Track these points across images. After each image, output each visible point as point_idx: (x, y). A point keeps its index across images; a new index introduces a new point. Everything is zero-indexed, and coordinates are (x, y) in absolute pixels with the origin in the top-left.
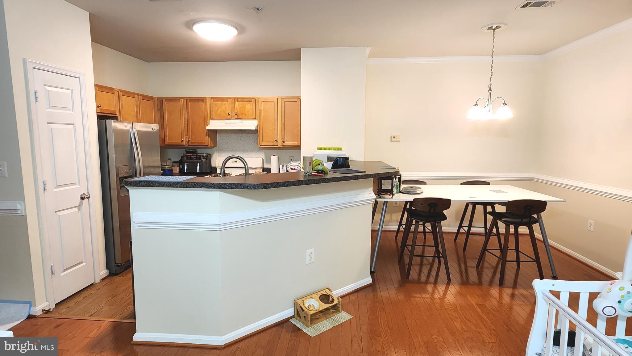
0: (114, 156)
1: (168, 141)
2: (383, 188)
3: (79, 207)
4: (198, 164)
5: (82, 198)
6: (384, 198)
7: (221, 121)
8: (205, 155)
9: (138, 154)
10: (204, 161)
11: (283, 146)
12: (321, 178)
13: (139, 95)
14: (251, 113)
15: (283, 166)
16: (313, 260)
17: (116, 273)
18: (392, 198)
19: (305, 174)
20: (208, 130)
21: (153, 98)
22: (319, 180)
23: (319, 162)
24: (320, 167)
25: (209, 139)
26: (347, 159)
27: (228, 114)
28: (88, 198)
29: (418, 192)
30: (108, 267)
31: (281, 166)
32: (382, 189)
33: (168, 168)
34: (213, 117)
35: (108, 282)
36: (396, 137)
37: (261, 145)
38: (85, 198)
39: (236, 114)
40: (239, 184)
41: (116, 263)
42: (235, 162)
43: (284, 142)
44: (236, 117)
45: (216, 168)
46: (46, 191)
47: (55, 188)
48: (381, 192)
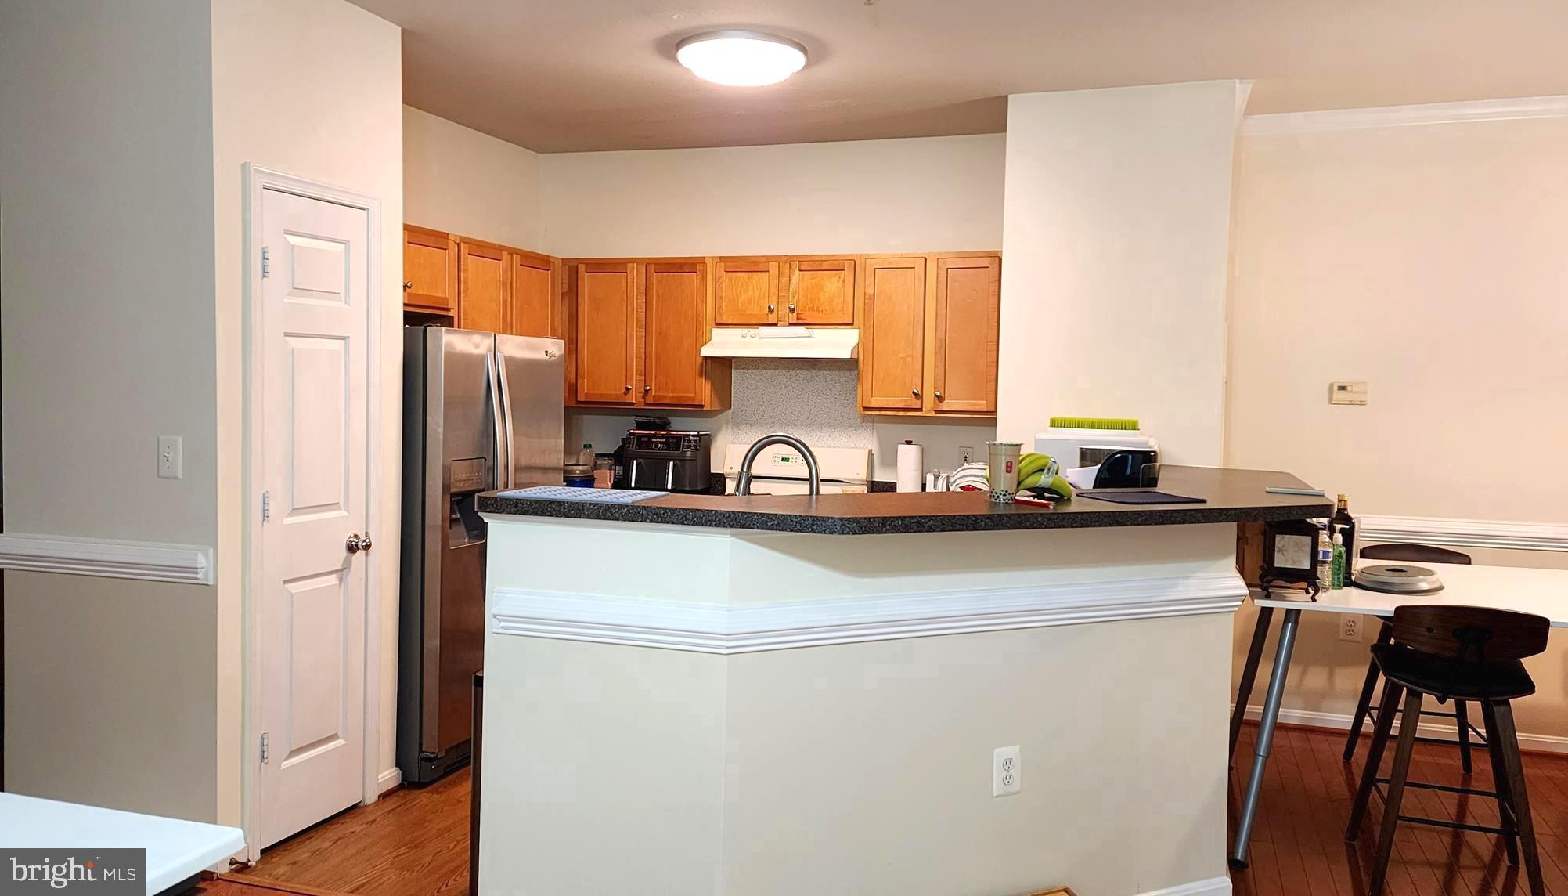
0: (441, 430)
1: (585, 389)
2: (1280, 562)
3: (342, 572)
4: (671, 463)
5: (352, 549)
6: (1282, 598)
7: (745, 331)
8: (694, 436)
9: (505, 427)
10: (688, 454)
11: (936, 411)
12: (1043, 511)
13: (512, 251)
14: (839, 307)
15: (937, 477)
16: (1016, 786)
17: (421, 781)
18: (1314, 600)
19: (993, 500)
20: (706, 358)
21: (552, 260)
22: (1036, 519)
23: (1041, 463)
24: (1043, 480)
25: (708, 386)
26: (1148, 457)
27: (769, 307)
28: (367, 547)
29: (1423, 586)
30: (399, 763)
31: (930, 478)
32: (1276, 565)
33: (582, 472)
34: (722, 318)
35: (399, 804)
36: (1349, 389)
37: (866, 409)
38: (358, 549)
39: (792, 310)
40: (790, 515)
41: (423, 750)
42: (783, 459)
43: (940, 398)
44: (793, 318)
45: (725, 479)
46: (268, 522)
47: (290, 515)
48: (1270, 578)
